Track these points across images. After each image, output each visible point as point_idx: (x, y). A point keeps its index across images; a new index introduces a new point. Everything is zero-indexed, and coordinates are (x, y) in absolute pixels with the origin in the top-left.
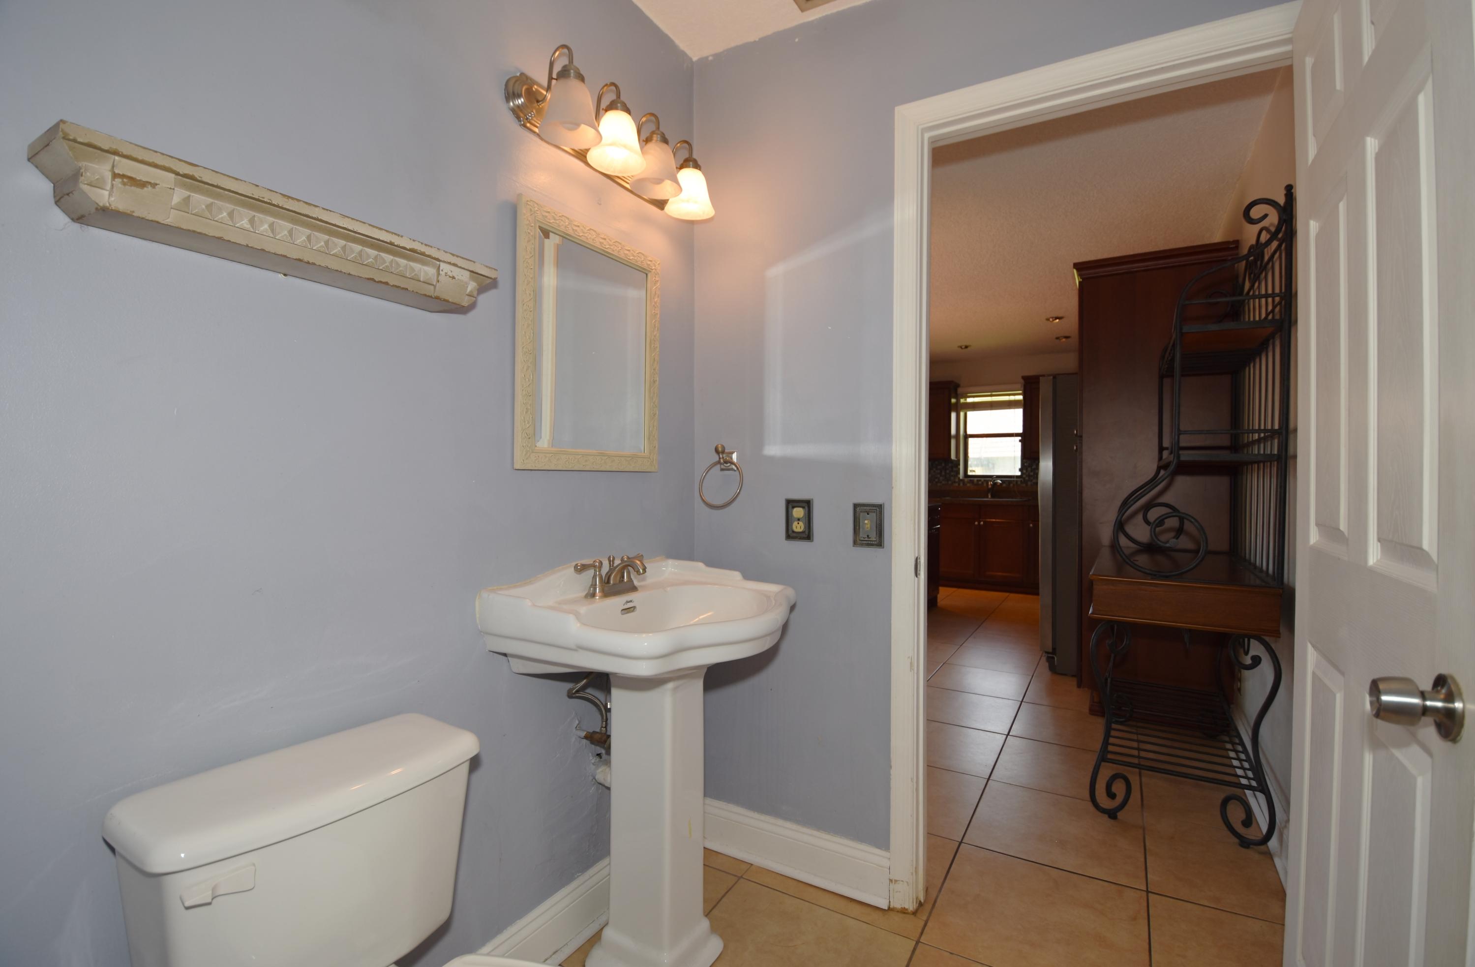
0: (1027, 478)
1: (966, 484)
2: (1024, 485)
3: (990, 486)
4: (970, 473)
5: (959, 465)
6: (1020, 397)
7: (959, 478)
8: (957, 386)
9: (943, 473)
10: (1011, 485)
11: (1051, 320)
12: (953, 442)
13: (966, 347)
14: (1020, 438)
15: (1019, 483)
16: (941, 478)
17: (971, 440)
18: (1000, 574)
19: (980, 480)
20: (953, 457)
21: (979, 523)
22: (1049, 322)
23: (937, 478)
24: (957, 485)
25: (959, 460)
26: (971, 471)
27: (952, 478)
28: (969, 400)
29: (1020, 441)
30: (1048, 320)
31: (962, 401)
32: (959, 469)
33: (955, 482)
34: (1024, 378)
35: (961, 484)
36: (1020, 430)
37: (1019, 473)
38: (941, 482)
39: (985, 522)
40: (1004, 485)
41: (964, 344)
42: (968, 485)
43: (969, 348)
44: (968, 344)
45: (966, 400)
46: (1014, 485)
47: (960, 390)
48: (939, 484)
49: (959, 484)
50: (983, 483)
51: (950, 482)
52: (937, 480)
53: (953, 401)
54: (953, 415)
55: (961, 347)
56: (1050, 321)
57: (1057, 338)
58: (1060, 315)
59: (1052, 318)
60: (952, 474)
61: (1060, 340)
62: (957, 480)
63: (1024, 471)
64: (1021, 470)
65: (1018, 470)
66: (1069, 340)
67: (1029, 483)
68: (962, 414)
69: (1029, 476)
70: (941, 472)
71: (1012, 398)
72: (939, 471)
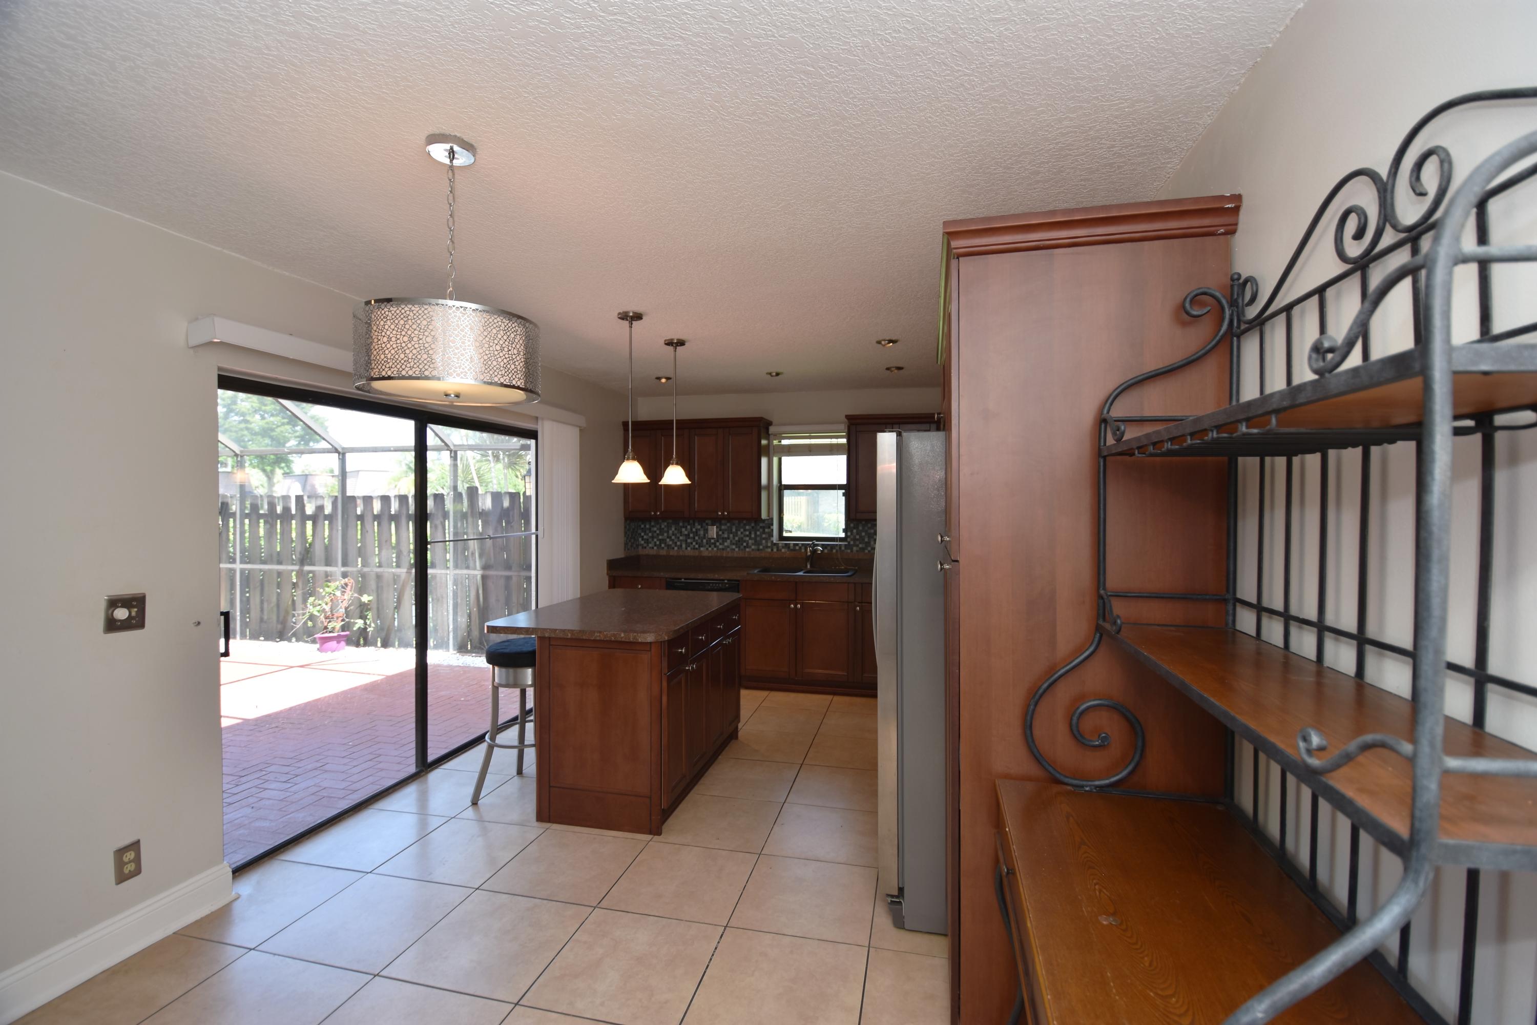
0: (852, 543)
1: (781, 550)
2: (849, 551)
3: (809, 554)
4: (785, 534)
5: (772, 525)
6: (844, 441)
7: (772, 542)
8: (769, 423)
9: (753, 536)
10: (834, 551)
11: (883, 343)
12: (764, 495)
13: (777, 374)
14: (844, 491)
15: (843, 548)
16: (750, 541)
17: (786, 492)
18: (820, 671)
19: (797, 545)
20: (764, 515)
21: (795, 606)
22: (880, 345)
23: (745, 541)
24: (769, 550)
25: (772, 519)
26: (787, 531)
27: (764, 541)
28: (785, 442)
29: (844, 494)
30: (879, 342)
31: (775, 442)
32: (772, 530)
33: (767, 547)
34: (849, 417)
35: (775, 550)
36: (843, 481)
37: (843, 535)
38: (750, 547)
39: (802, 605)
40: (826, 551)
41: (774, 371)
42: (783, 550)
43: (780, 376)
44: (779, 371)
45: (780, 442)
46: (837, 551)
47: (772, 429)
48: (747, 550)
49: (772, 550)
50: (800, 548)
51: (761, 547)
52: (745, 544)
53: (764, 442)
54: (764, 461)
55: (770, 374)
56: (882, 345)
57: (888, 369)
58: (894, 339)
59: (885, 340)
60: (764, 536)
61: (892, 371)
62: (769, 544)
63: (849, 534)
64: (845, 531)
65: (842, 531)
66: (901, 371)
67: (855, 549)
68: (775, 460)
69: (855, 540)
70: (750, 533)
71: (834, 441)
72: (747, 533)
